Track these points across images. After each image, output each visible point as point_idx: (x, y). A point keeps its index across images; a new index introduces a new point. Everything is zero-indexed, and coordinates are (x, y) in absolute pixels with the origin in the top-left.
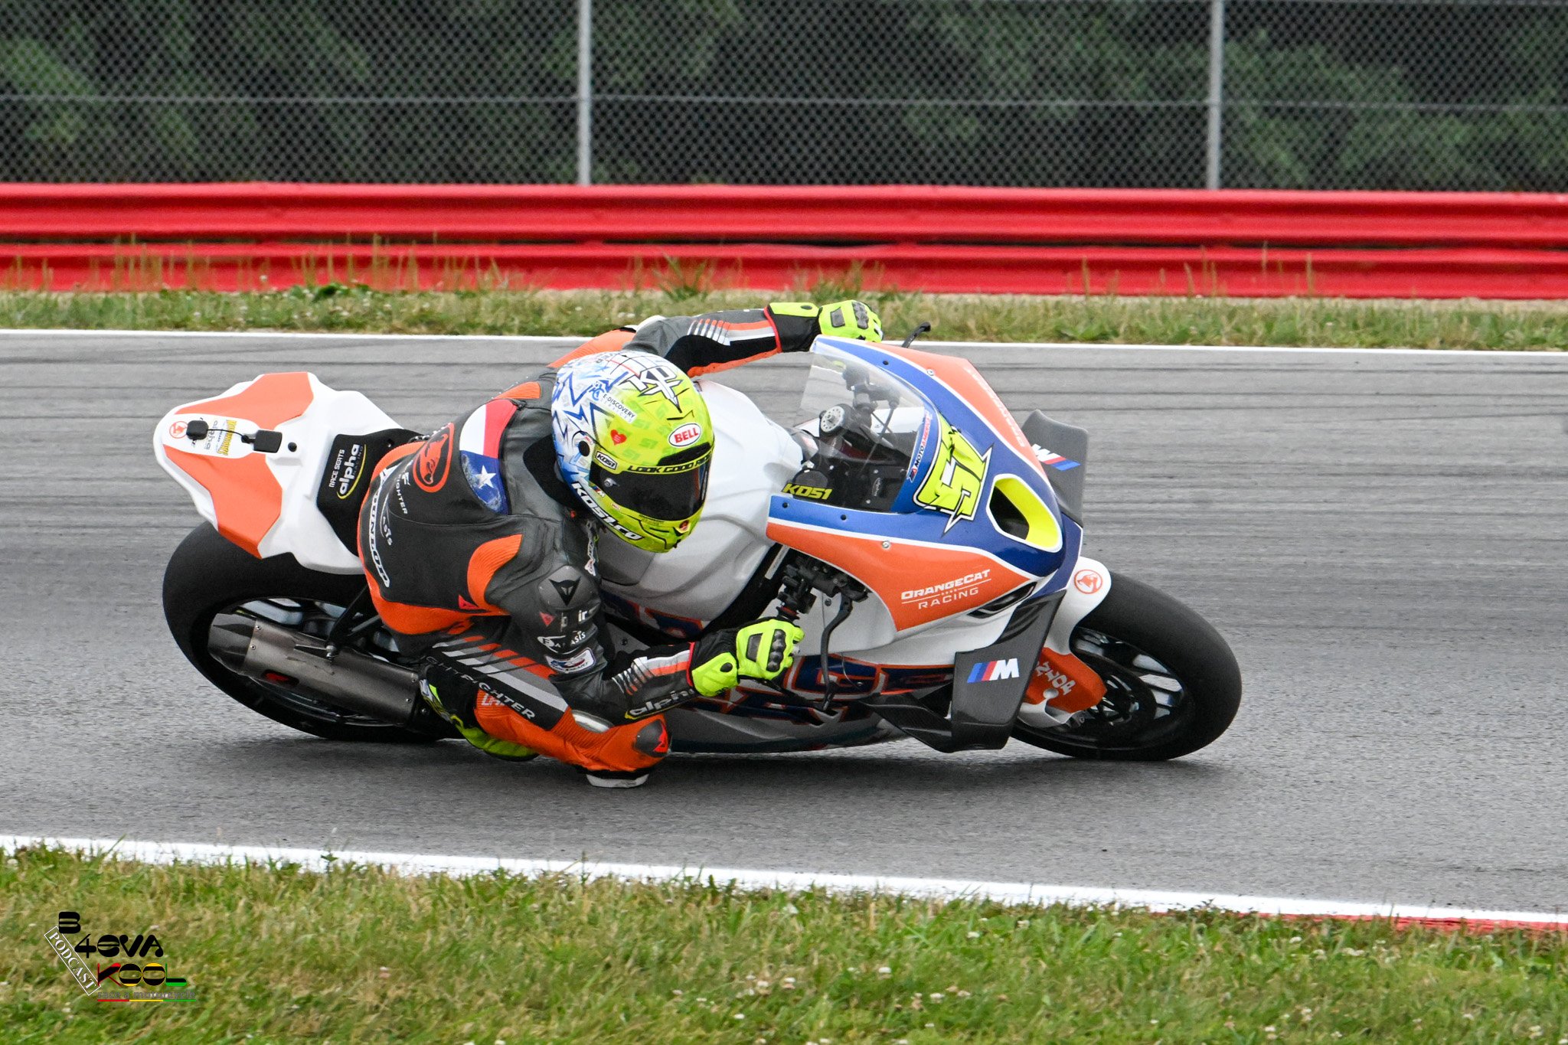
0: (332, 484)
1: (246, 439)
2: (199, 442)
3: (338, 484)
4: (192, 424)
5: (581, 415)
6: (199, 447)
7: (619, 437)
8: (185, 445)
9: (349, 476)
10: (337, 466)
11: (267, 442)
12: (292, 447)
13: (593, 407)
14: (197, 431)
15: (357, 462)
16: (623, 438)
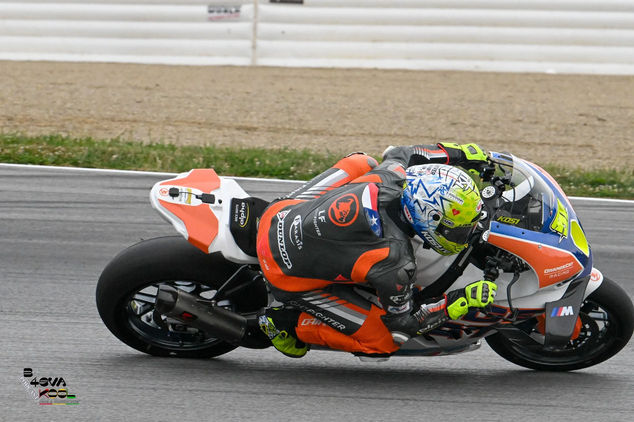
0: (236, 220)
1: (197, 197)
2: (175, 198)
3: (239, 220)
4: (171, 190)
5: (435, 202)
6: (176, 200)
7: (456, 212)
8: (169, 199)
9: (243, 217)
10: (237, 212)
11: (208, 199)
12: (220, 202)
13: (442, 198)
14: (174, 193)
15: (245, 210)
16: (458, 212)
